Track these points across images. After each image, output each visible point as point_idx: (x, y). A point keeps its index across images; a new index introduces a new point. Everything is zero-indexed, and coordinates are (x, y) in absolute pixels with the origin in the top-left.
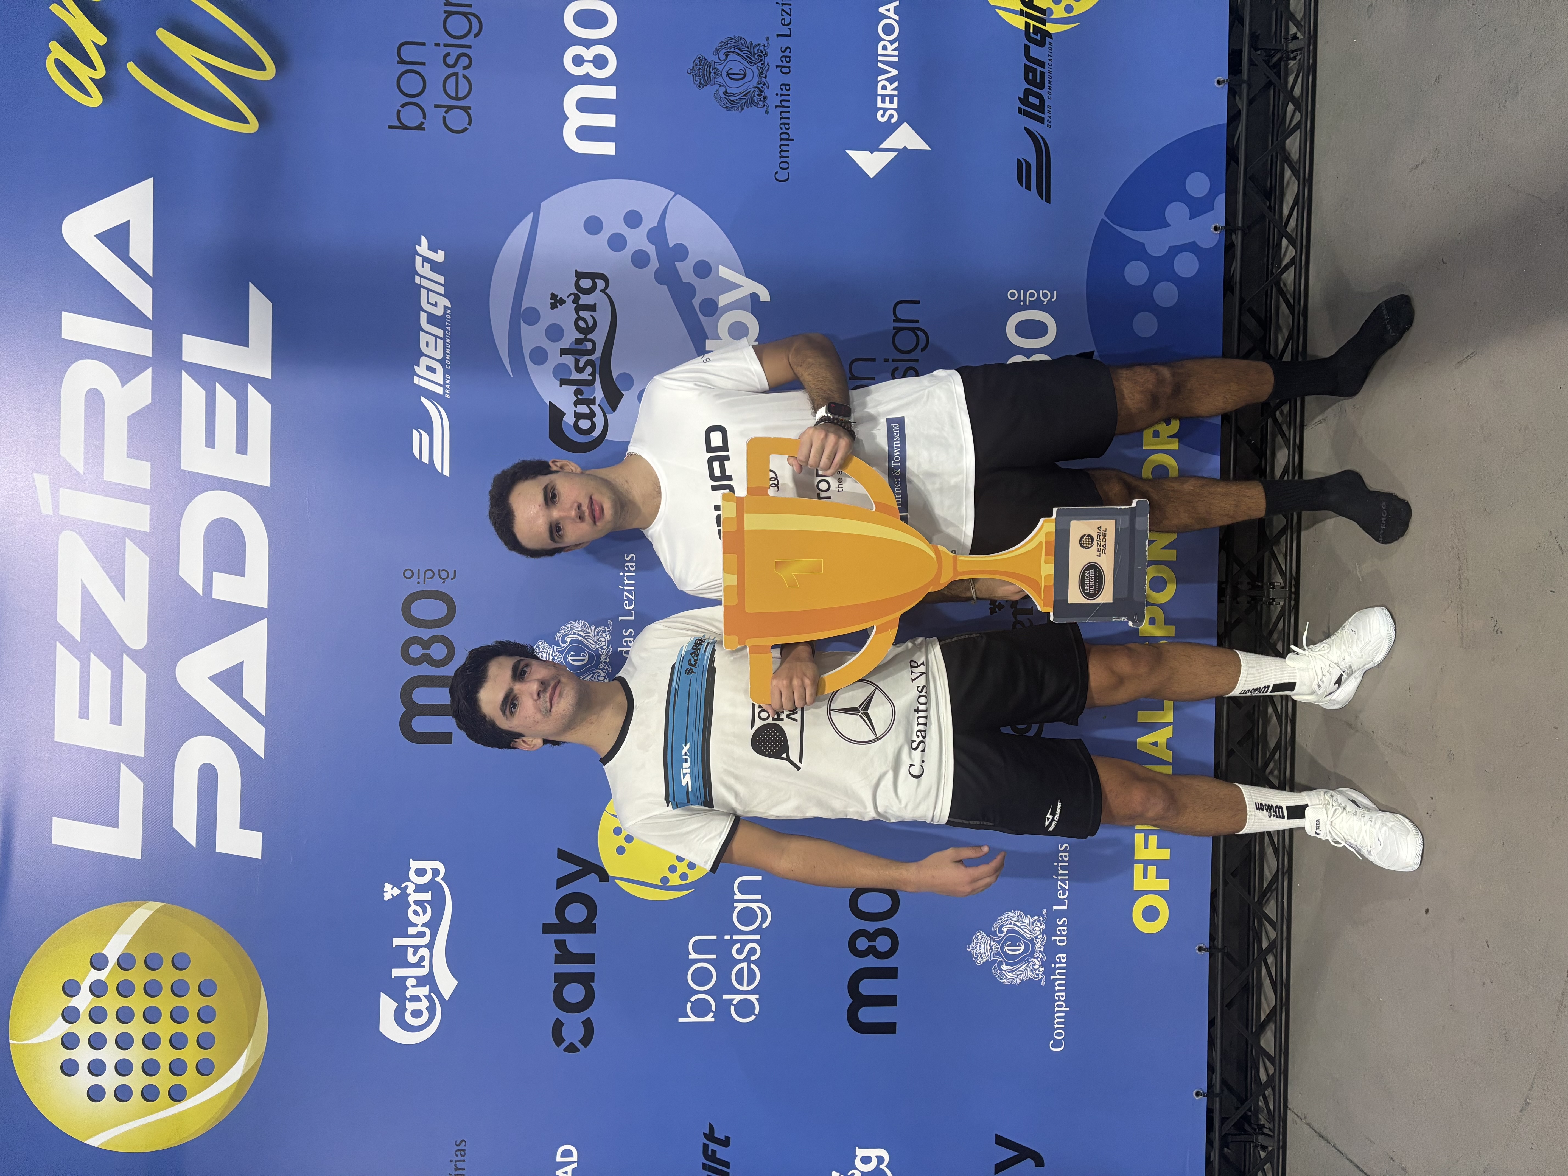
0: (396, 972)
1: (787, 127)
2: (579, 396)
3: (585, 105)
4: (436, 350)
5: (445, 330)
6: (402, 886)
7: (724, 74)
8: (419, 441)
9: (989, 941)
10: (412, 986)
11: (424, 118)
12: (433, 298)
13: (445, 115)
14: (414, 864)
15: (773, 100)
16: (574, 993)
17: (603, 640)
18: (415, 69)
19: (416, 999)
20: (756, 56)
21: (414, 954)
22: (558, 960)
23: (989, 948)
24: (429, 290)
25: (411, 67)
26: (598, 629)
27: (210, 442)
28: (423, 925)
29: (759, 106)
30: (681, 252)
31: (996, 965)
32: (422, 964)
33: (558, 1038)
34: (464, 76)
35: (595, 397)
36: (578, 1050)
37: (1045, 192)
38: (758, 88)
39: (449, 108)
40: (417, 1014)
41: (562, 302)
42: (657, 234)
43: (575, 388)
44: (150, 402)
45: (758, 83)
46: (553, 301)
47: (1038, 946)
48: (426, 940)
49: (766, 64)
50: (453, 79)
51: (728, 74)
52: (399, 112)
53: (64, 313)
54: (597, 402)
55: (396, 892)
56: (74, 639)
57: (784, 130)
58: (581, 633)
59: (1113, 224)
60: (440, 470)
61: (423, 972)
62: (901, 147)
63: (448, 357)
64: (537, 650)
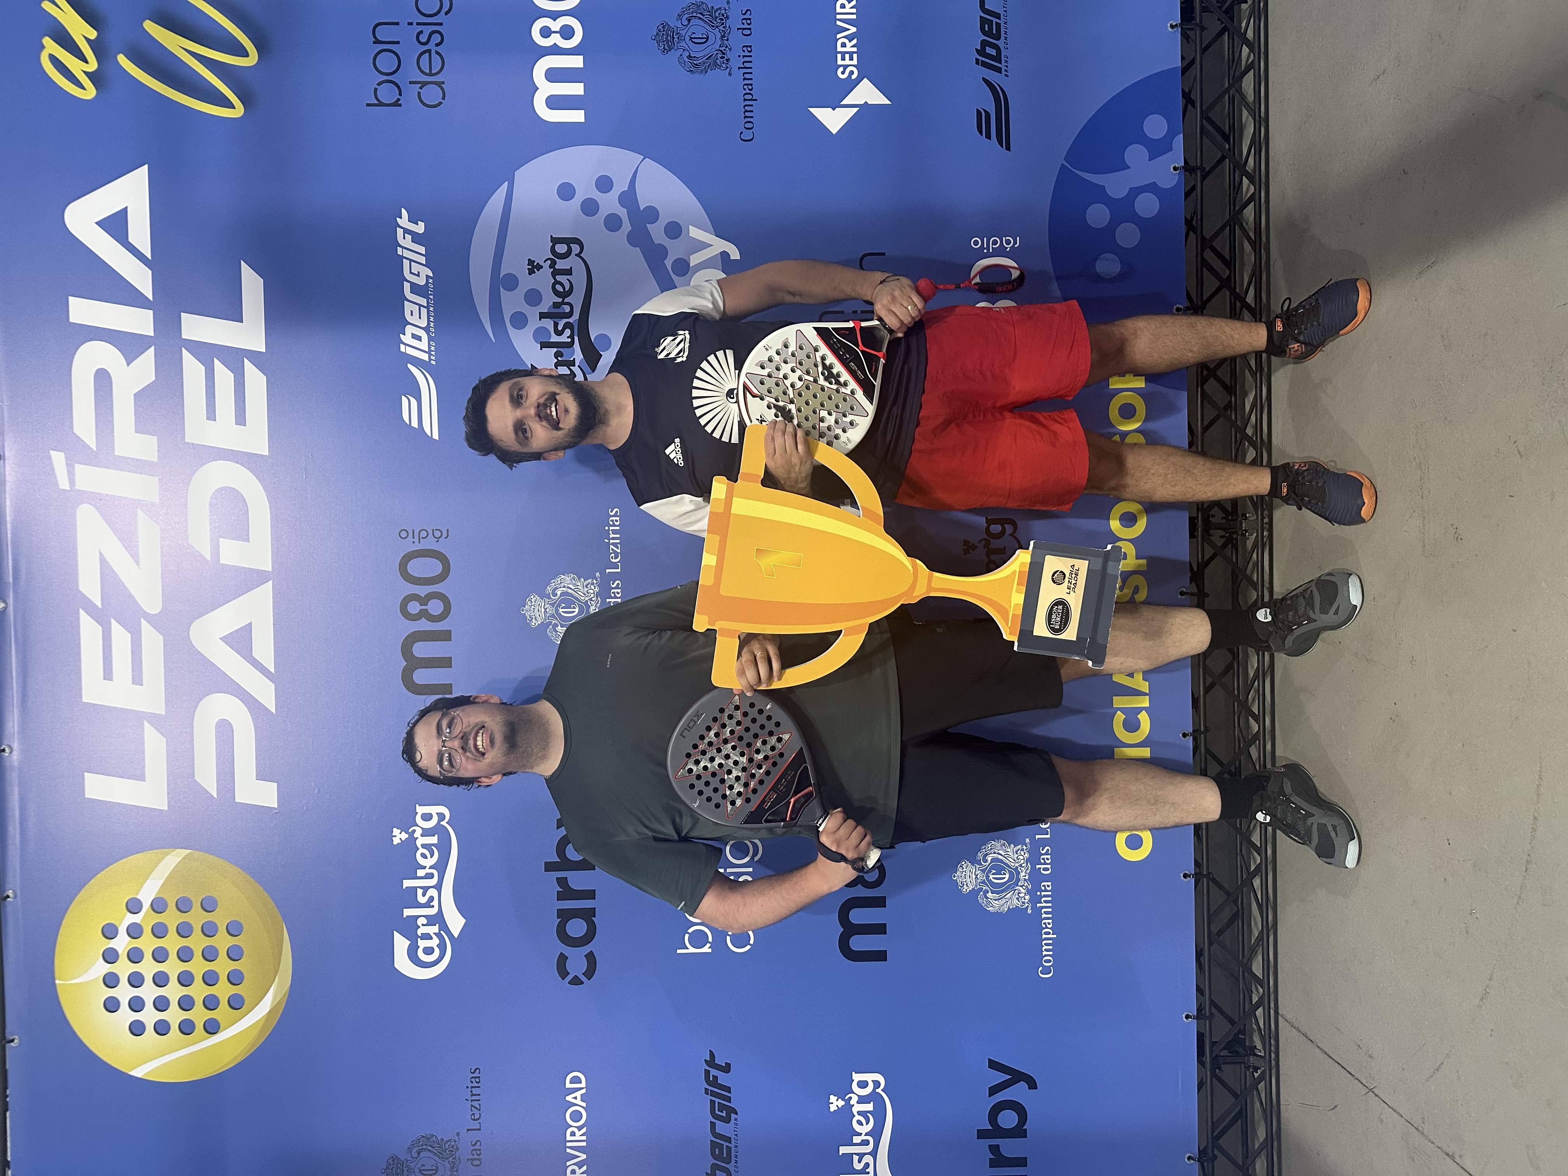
0: (407, 912)
1: (750, 87)
2: (559, 358)
3: (553, 75)
4: (420, 318)
5: (428, 299)
6: (410, 831)
7: (687, 39)
8: (408, 408)
9: (974, 870)
10: (423, 925)
11: (400, 95)
12: (416, 268)
13: (420, 90)
14: (421, 810)
15: (736, 62)
16: (577, 927)
17: (593, 592)
18: (389, 48)
19: (427, 937)
20: (717, 19)
21: (424, 895)
22: (561, 897)
23: (974, 876)
24: (411, 261)
25: (387, 47)
26: (587, 582)
27: (211, 415)
28: (431, 868)
29: (722, 69)
30: (652, 214)
31: (982, 893)
32: (431, 904)
33: (563, 972)
34: (437, 53)
35: (574, 359)
36: (582, 983)
37: (1005, 141)
38: (721, 51)
39: (424, 84)
40: (429, 951)
41: (539, 267)
42: (629, 198)
43: (555, 350)
44: (154, 379)
45: (720, 46)
46: (530, 267)
47: (1023, 874)
48: (434, 882)
49: (728, 27)
50: (427, 54)
51: (691, 38)
52: (376, 90)
53: (70, 298)
54: (577, 364)
55: (404, 836)
56: (96, 606)
57: (748, 91)
58: (571, 586)
59: (1073, 169)
60: (429, 435)
61: (433, 911)
62: (862, 103)
63: (432, 325)
64: (529, 603)
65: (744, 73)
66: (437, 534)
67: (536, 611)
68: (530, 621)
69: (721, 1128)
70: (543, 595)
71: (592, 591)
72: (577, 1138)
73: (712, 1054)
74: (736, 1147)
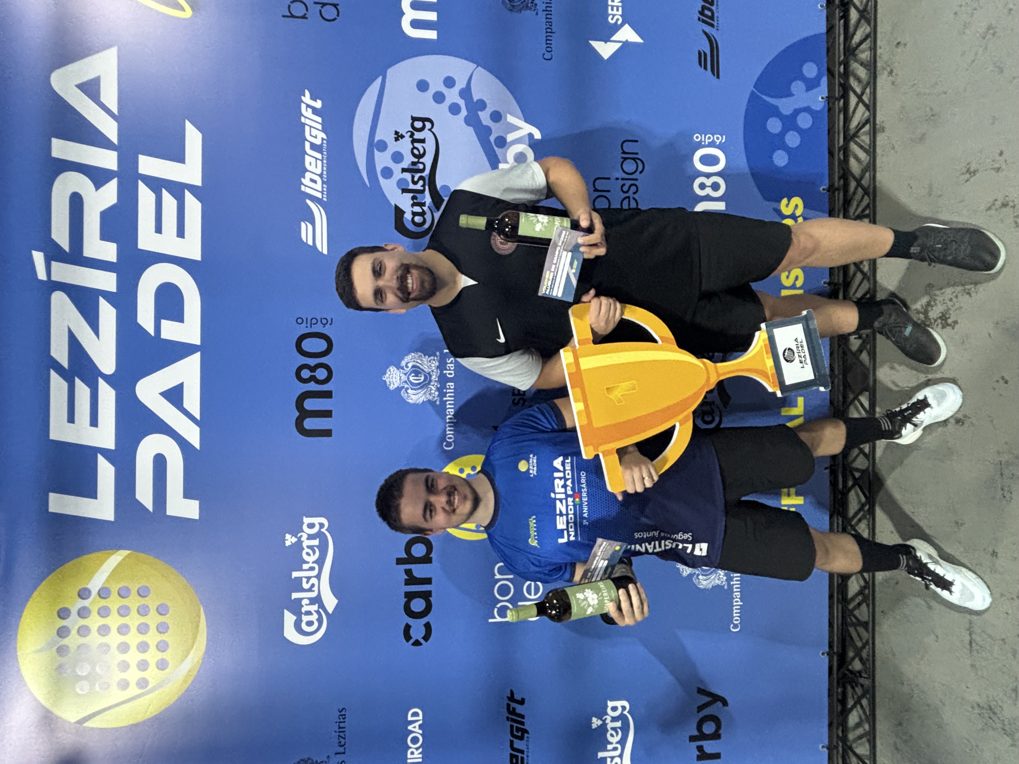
0: (295, 596)
1: (550, 24)
2: (415, 201)
3: (416, 5)
4: (316, 167)
5: (322, 154)
6: (299, 535)
8: (305, 230)
10: (306, 605)
11: (307, 10)
12: (314, 132)
13: (321, 9)
14: (307, 520)
16: (418, 605)
19: (309, 613)
21: (307, 582)
22: (407, 583)
24: (311, 127)
26: (430, 359)
27: (159, 229)
28: (313, 563)
29: (532, 10)
30: (482, 105)
31: (695, 576)
32: (313, 589)
33: (407, 637)
35: (425, 202)
36: (421, 644)
37: (716, 71)
39: (324, 5)
40: (310, 623)
41: (402, 136)
42: (466, 93)
43: (411, 195)
44: (116, 202)
46: (396, 136)
48: (315, 573)
52: (289, 6)
53: (53, 139)
54: (427, 204)
55: (294, 540)
56: (63, 367)
57: (548, 26)
58: (419, 361)
59: (759, 94)
60: (320, 250)
61: (313, 595)
62: (624, 40)
63: (325, 173)
64: (389, 373)
65: (547, 14)
66: (324, 321)
67: (394, 378)
68: (390, 385)
69: (518, 744)
70: (399, 367)
71: (433, 365)
72: (416, 755)
73: (512, 693)
74: (528, 757)
